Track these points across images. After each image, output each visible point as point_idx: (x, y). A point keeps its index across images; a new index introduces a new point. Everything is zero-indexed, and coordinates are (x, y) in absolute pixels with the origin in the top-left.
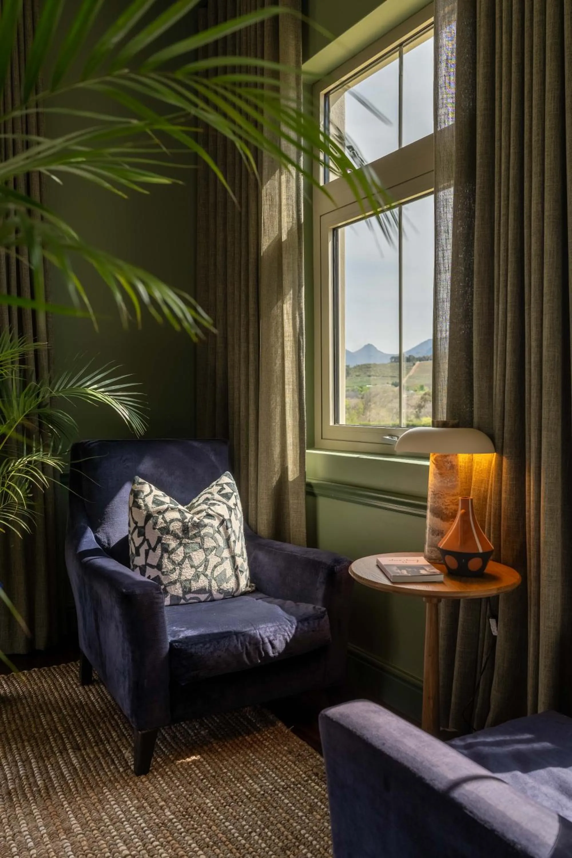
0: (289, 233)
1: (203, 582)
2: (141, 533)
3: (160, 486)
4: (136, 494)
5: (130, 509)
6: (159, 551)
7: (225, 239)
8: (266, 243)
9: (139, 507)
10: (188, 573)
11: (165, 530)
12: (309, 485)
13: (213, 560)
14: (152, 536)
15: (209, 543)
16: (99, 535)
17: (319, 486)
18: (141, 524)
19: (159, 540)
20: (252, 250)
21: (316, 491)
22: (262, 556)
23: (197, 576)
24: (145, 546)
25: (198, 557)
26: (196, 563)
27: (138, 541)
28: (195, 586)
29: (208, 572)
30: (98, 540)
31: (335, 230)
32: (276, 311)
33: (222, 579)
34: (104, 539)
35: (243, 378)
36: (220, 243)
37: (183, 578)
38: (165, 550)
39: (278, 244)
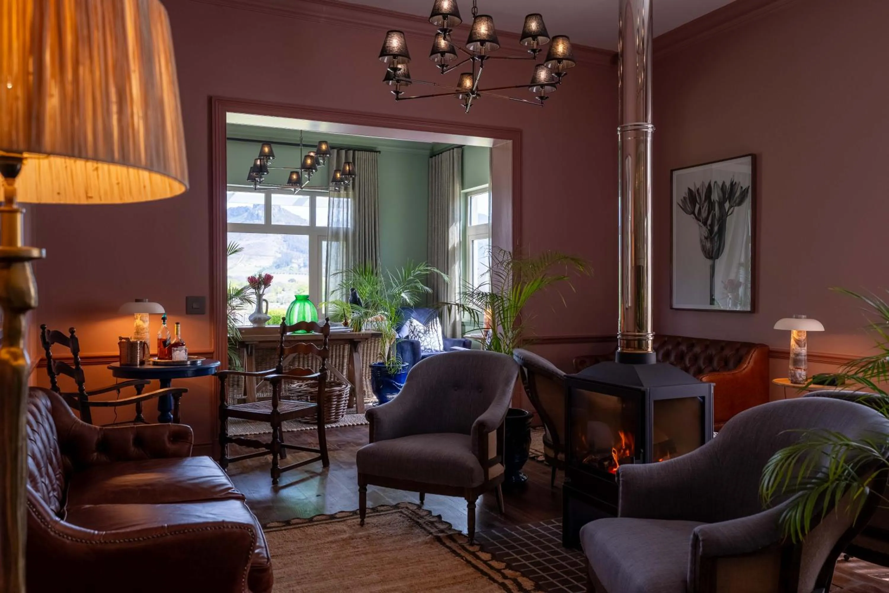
0: (457, 244)
1: (429, 347)
2: (413, 332)
3: (417, 320)
4: (411, 322)
5: (410, 327)
6: (418, 337)
7: (438, 240)
8: (450, 247)
9: (412, 326)
10: (426, 344)
11: (419, 332)
12: (463, 322)
13: (433, 341)
14: (416, 333)
15: (432, 336)
16: (400, 335)
17: (466, 322)
18: (413, 330)
19: (418, 334)
20: (446, 249)
21: (465, 324)
22: (447, 343)
23: (428, 345)
24: (414, 336)
25: (428, 339)
26: (428, 341)
27: (412, 335)
28: (428, 347)
29: (431, 344)
30: (399, 336)
31: (473, 241)
32: (453, 268)
33: (435, 347)
34: (401, 336)
35: (443, 288)
36: (436, 241)
37: (424, 345)
38: (419, 337)
39: (454, 248)
